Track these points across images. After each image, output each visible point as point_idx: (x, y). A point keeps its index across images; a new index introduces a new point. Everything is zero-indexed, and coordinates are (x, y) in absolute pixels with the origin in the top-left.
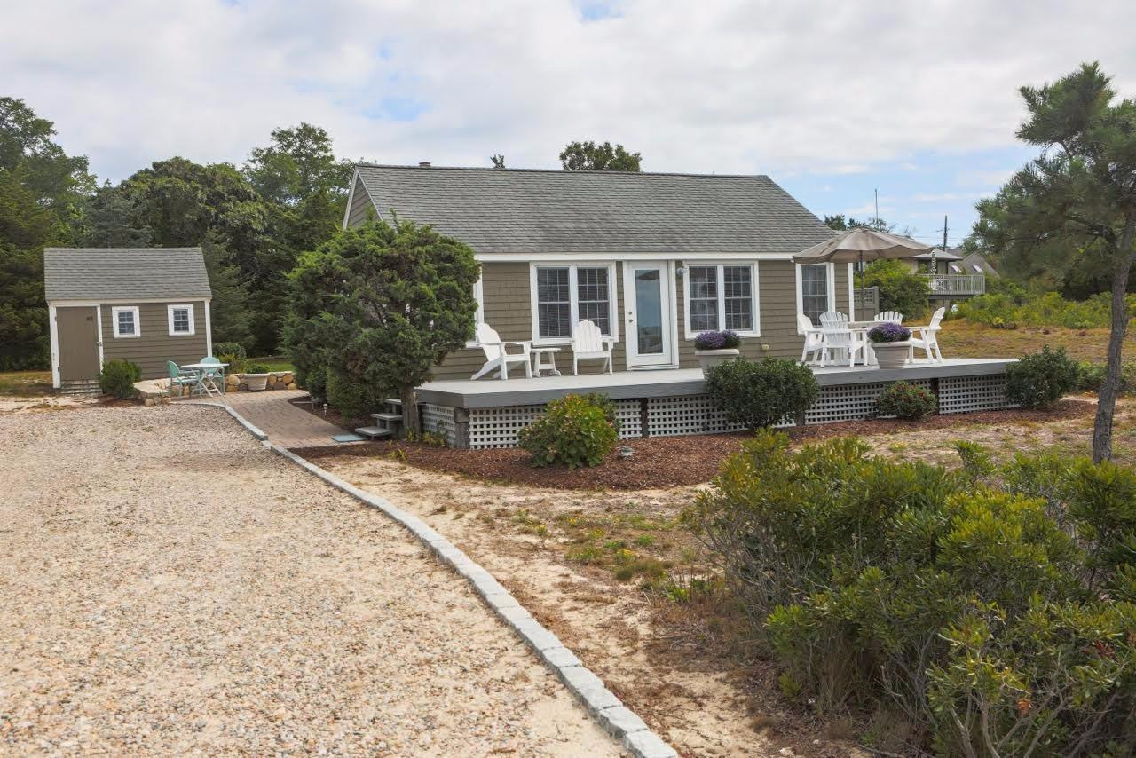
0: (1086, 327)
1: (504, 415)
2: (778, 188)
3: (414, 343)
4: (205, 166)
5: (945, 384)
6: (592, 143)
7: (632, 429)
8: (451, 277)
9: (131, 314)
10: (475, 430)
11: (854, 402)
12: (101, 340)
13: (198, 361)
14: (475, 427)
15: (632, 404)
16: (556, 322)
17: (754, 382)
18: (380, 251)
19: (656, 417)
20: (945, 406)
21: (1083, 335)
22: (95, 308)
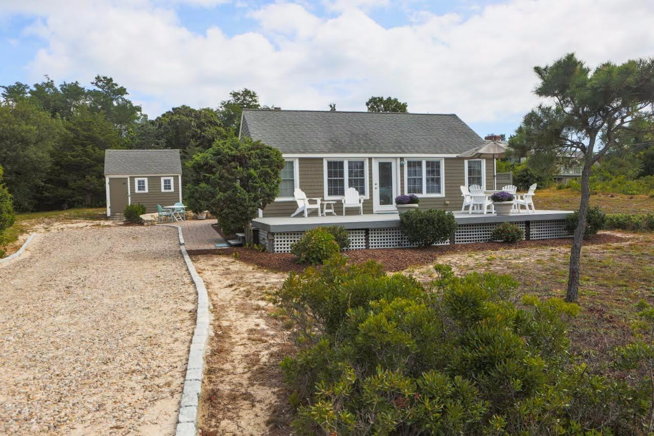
0: (634, 194)
1: (293, 236)
2: (460, 120)
3: (245, 199)
4: (197, 110)
5: (533, 224)
6: (382, 97)
7: (361, 244)
8: (267, 166)
9: (143, 181)
10: (277, 243)
11: (482, 233)
12: (129, 193)
13: (173, 205)
14: (277, 241)
15: (360, 231)
16: (337, 188)
17: (421, 221)
18: (230, 153)
19: (373, 238)
20: (533, 236)
21: (631, 198)
22: (127, 178)
